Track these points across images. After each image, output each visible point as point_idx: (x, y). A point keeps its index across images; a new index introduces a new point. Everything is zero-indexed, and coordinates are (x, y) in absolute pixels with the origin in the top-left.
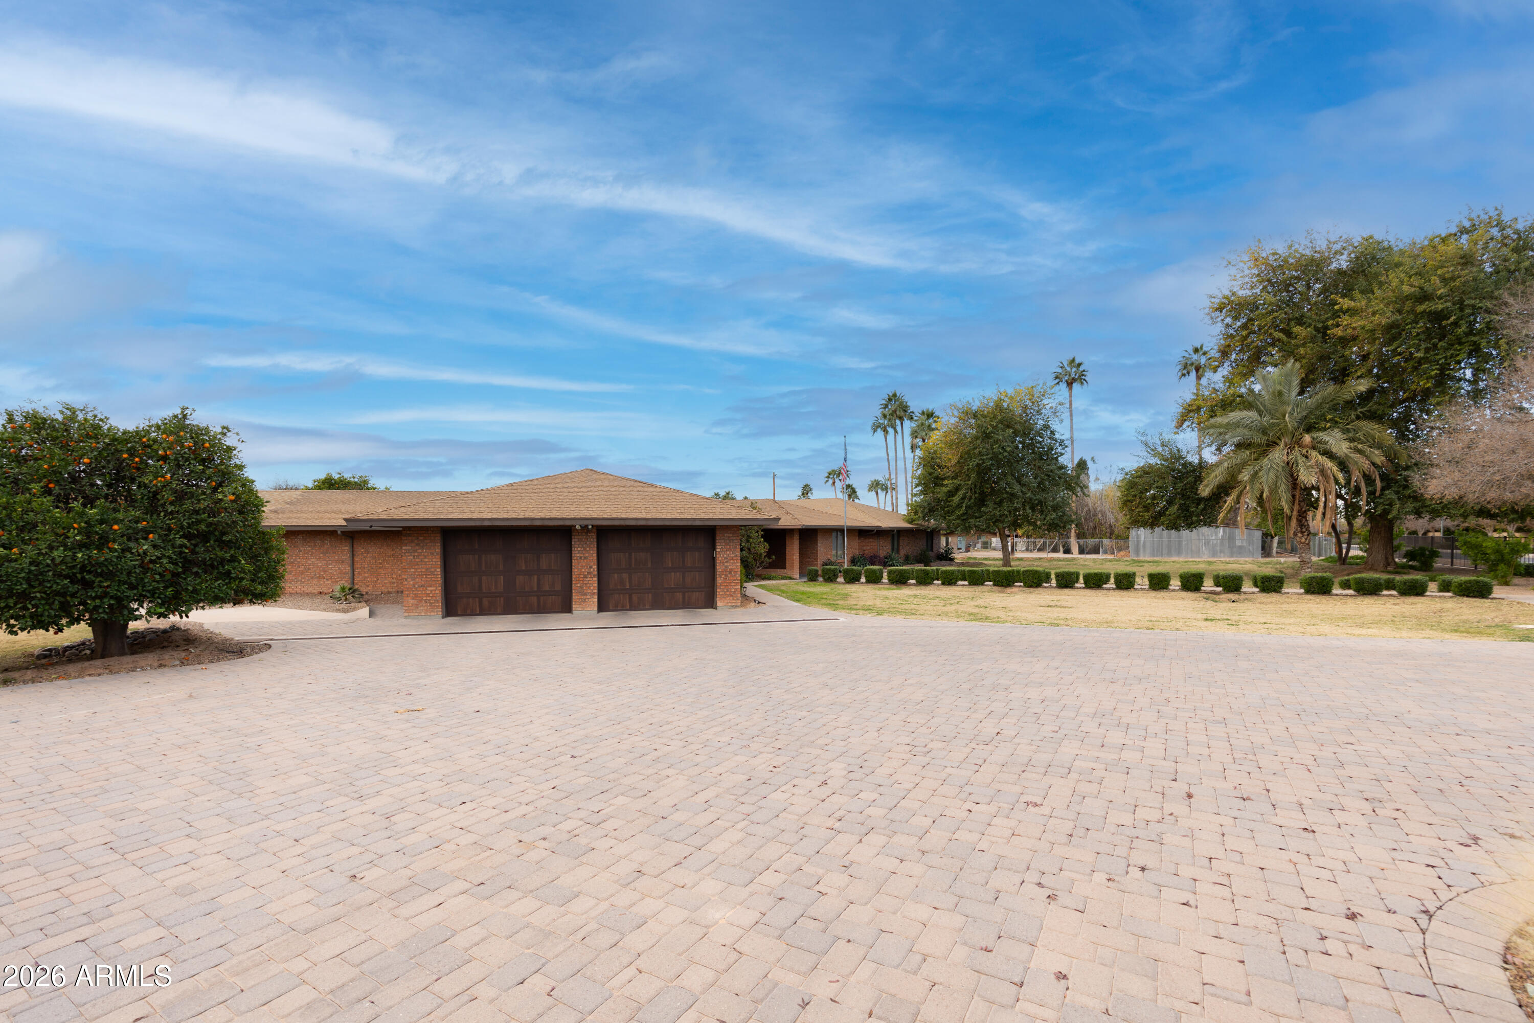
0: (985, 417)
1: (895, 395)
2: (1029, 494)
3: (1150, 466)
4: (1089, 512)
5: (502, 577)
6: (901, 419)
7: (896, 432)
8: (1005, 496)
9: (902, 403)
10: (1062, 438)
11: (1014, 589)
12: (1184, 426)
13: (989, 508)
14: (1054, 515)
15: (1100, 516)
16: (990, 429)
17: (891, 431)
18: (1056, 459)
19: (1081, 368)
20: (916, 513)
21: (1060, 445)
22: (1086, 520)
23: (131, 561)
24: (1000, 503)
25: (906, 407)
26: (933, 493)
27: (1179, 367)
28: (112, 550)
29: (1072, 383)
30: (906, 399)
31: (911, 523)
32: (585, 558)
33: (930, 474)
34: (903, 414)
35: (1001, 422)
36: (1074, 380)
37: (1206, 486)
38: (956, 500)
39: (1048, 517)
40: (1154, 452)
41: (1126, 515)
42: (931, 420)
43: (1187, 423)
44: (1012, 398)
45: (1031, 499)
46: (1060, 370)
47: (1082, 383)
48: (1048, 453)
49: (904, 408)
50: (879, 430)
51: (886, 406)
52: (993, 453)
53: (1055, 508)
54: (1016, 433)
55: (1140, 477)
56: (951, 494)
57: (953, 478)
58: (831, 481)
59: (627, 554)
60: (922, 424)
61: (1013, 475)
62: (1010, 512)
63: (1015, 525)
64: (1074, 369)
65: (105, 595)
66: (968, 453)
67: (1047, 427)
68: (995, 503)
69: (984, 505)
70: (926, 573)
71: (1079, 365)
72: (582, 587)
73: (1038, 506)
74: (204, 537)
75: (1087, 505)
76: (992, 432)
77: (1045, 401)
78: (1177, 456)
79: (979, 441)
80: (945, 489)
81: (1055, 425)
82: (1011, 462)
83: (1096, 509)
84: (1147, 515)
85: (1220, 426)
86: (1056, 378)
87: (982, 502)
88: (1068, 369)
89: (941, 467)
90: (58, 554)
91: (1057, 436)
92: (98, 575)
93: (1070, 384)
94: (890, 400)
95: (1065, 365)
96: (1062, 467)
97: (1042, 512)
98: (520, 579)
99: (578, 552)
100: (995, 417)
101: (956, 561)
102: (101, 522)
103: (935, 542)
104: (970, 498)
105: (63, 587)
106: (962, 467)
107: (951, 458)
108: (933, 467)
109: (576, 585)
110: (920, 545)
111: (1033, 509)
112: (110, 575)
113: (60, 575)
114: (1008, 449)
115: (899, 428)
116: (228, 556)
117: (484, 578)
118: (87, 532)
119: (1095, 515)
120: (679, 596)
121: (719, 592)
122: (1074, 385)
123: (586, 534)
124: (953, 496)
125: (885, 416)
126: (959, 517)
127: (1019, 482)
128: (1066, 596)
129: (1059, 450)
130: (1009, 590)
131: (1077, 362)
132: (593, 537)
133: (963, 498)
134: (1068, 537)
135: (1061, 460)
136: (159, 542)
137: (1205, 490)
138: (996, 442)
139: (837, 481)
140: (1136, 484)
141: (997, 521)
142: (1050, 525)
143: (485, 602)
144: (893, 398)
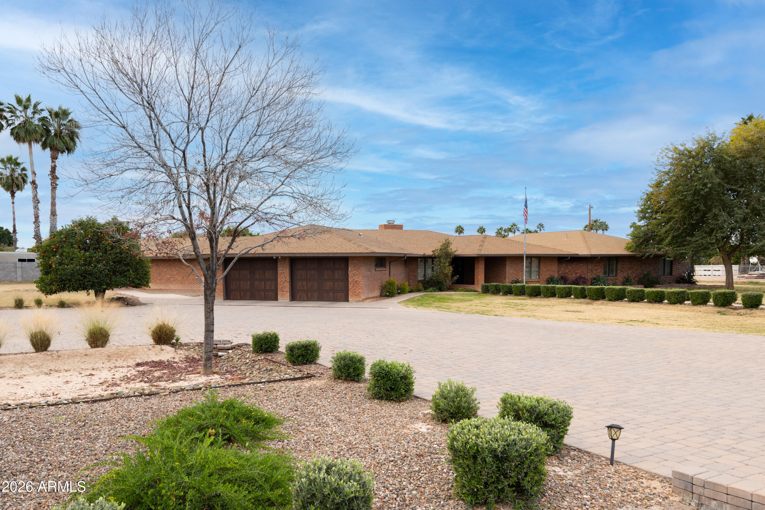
5: (249, 282)
23: (95, 270)
28: (92, 266)
32: (284, 273)
59: (305, 271)
65: (90, 281)
72: (282, 288)
74: (120, 262)
90: (78, 267)
92: (88, 274)
98: (257, 283)
99: (280, 270)
101: (698, 284)
102: (89, 257)
105: (79, 278)
109: (279, 287)
110: (649, 270)
112: (91, 275)
113: (79, 275)
116: (126, 269)
117: (241, 282)
118: (85, 261)
120: (331, 294)
121: (350, 293)
123: (284, 261)
132: (287, 263)
136: (105, 264)
143: (242, 293)
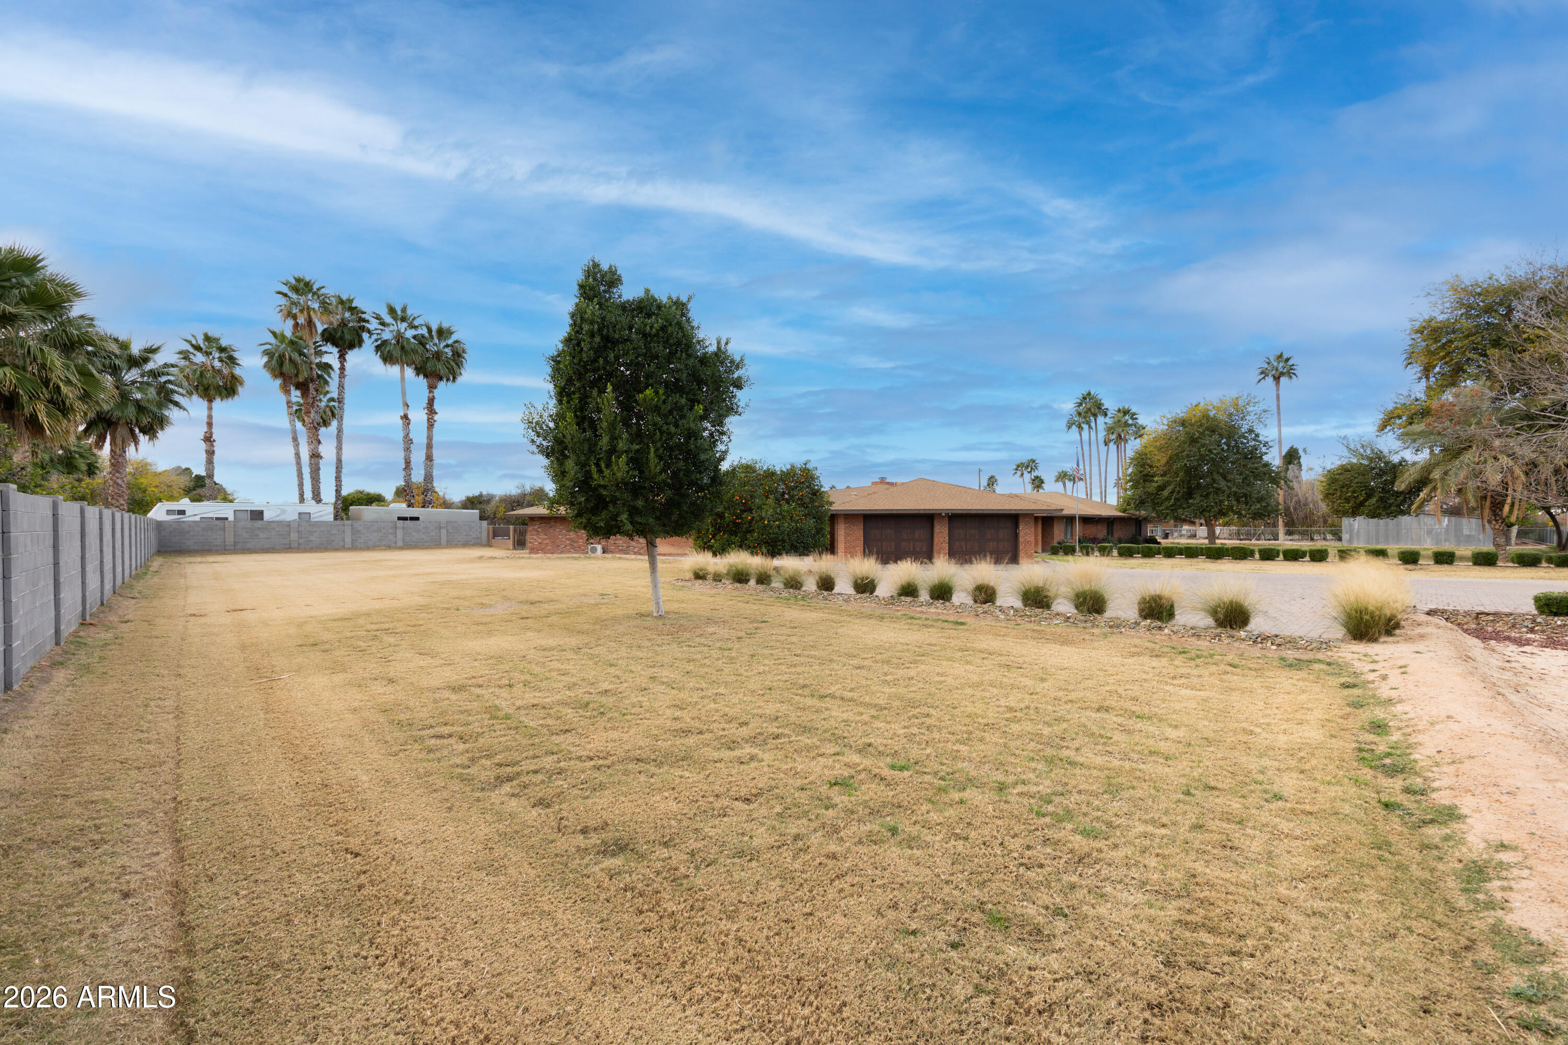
0: (1192, 425)
1: (1089, 394)
2: (1234, 489)
3: (1352, 465)
4: (1298, 502)
6: (1095, 415)
7: (1090, 427)
8: (1211, 490)
9: (1096, 401)
10: (1266, 440)
11: (1224, 561)
12: (1386, 430)
13: (1196, 500)
14: (1258, 506)
15: (1311, 506)
16: (1197, 434)
17: (1085, 426)
18: (1261, 458)
19: (1290, 363)
20: (1129, 504)
21: (1265, 446)
22: (1295, 509)
24: (1207, 496)
25: (1101, 404)
26: (1144, 487)
27: (1405, 356)
29: (1279, 378)
30: (1099, 397)
31: (1124, 512)
32: (942, 532)
33: (1141, 472)
34: (1097, 410)
35: (1207, 429)
36: (1282, 374)
37: (1402, 482)
38: (1165, 493)
39: (1253, 508)
40: (1354, 452)
41: (1328, 506)
42: (1127, 417)
43: (1388, 428)
44: (1218, 409)
45: (1236, 492)
46: (1266, 366)
47: (1291, 377)
48: (1251, 452)
49: (1099, 406)
50: (1074, 427)
51: (1081, 404)
52: (1201, 455)
53: (1260, 500)
54: (1221, 436)
55: (1341, 474)
56: (1161, 488)
57: (1162, 476)
58: (1019, 473)
59: (965, 529)
60: (1119, 421)
61: (1218, 473)
62: (1216, 503)
63: (1222, 513)
64: (1281, 364)
66: (1177, 455)
67: (1251, 431)
68: (1201, 496)
69: (1191, 498)
70: (1150, 549)
71: (1287, 360)
72: (940, 549)
73: (1244, 498)
75: (1297, 495)
76: (1199, 438)
77: (1250, 409)
78: (1379, 456)
79: (1186, 445)
80: (1155, 485)
81: (1259, 429)
82: (1217, 463)
83: (1307, 498)
84: (1347, 506)
85: (1414, 434)
86: (1262, 373)
87: (1189, 494)
88: (1275, 364)
89: (1151, 467)
91: (1261, 438)
93: (1277, 379)
94: (1085, 398)
95: (1272, 360)
96: (1267, 465)
97: (1247, 503)
99: (937, 529)
100: (1201, 425)
103: (1143, 528)
104: (1179, 492)
106: (1171, 466)
107: (1160, 460)
108: (1143, 466)
109: (936, 546)
110: (1131, 530)
111: (1238, 501)
114: (1215, 452)
115: (1093, 424)
117: (884, 543)
119: (1306, 504)
121: (1022, 554)
122: (1282, 379)
123: (943, 519)
124: (1162, 490)
125: (1080, 414)
126: (1167, 508)
127: (1225, 478)
128: (1268, 566)
129: (1264, 449)
130: (1219, 561)
131: (1285, 357)
132: (947, 519)
133: (1172, 492)
134: (1275, 525)
135: (1265, 458)
137: (1401, 485)
138: (1203, 446)
139: (1025, 473)
140: (1337, 480)
141: (1204, 510)
142: (1254, 514)
144: (1087, 397)
